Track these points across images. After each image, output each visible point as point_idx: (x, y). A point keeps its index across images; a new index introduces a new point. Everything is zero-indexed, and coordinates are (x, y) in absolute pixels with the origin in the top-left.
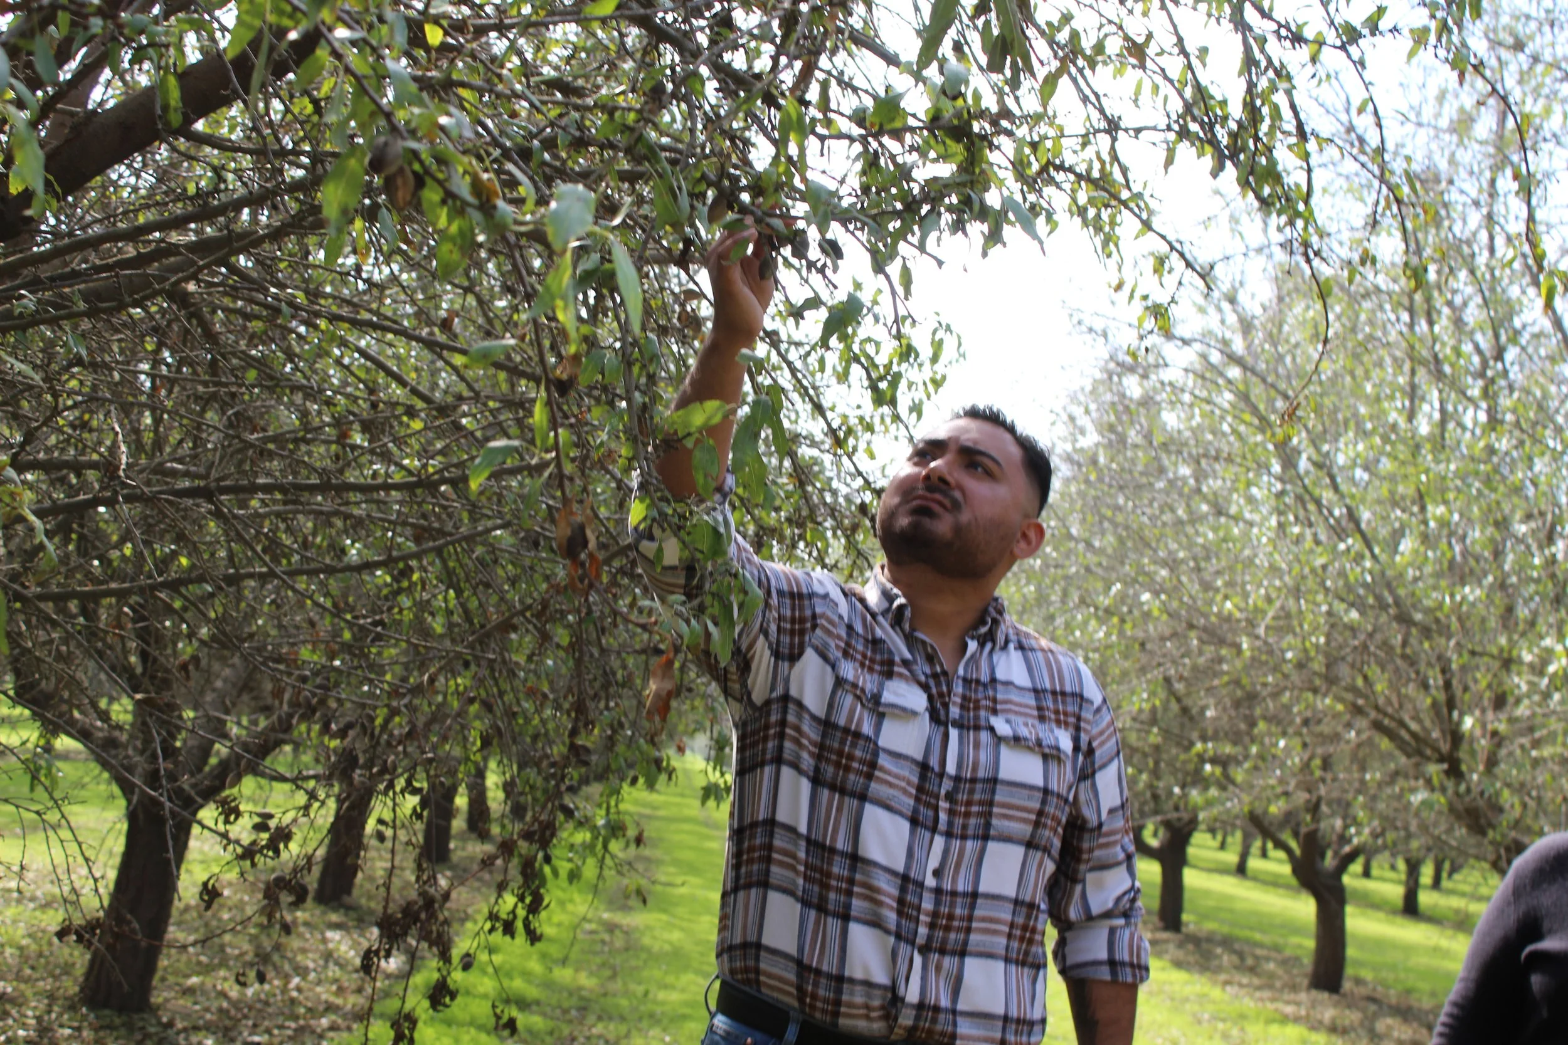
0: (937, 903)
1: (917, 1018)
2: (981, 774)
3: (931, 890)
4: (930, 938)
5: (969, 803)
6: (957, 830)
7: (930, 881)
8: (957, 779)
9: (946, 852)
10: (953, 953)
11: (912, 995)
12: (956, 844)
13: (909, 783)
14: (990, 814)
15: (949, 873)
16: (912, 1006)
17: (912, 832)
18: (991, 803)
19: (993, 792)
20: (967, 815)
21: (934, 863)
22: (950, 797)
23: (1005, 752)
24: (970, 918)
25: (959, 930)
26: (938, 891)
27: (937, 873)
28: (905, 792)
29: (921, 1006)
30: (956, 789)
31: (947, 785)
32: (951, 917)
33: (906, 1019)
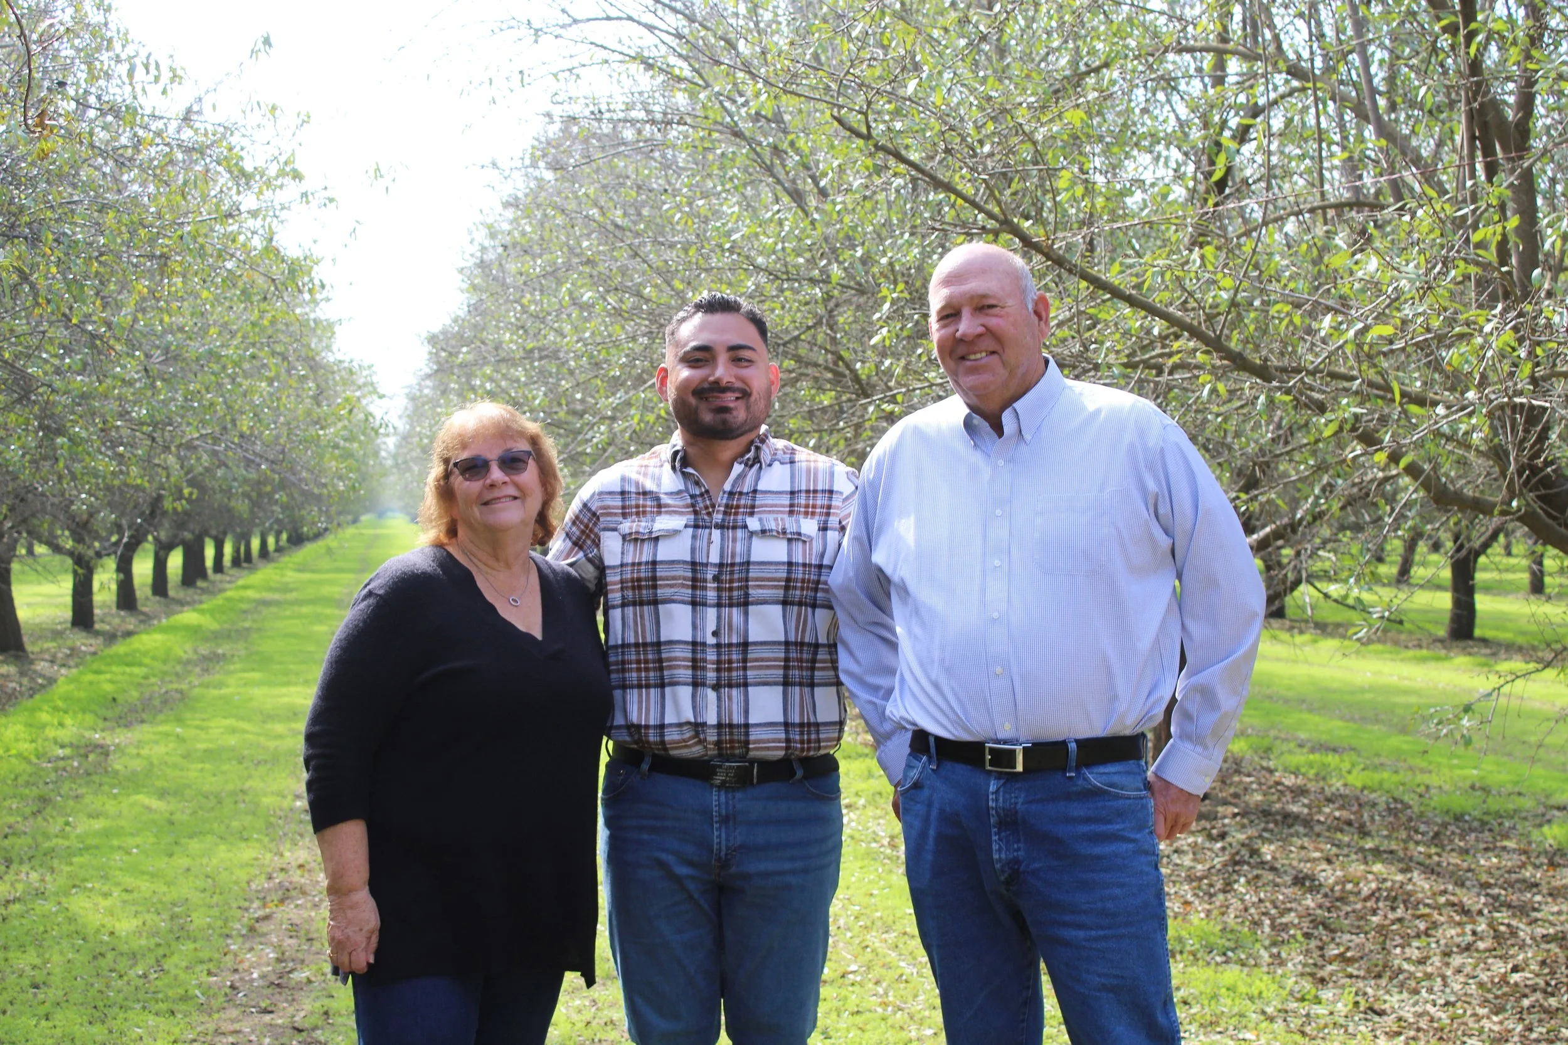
0: (719, 654)
1: (719, 734)
2: (738, 560)
3: (713, 646)
4: (718, 678)
5: (731, 581)
6: (725, 601)
7: (711, 640)
8: (721, 565)
9: (719, 618)
10: (738, 686)
11: (711, 718)
12: (725, 611)
13: (685, 579)
14: (747, 587)
15: (725, 631)
16: (713, 726)
17: (694, 611)
18: (747, 580)
19: (748, 571)
20: (731, 589)
21: (711, 626)
22: (716, 578)
23: (756, 542)
24: (745, 661)
25: (737, 669)
26: (718, 646)
27: (715, 634)
28: (683, 586)
29: (719, 726)
30: (720, 573)
31: (710, 573)
32: (730, 662)
33: (712, 736)
